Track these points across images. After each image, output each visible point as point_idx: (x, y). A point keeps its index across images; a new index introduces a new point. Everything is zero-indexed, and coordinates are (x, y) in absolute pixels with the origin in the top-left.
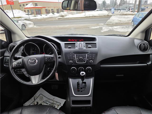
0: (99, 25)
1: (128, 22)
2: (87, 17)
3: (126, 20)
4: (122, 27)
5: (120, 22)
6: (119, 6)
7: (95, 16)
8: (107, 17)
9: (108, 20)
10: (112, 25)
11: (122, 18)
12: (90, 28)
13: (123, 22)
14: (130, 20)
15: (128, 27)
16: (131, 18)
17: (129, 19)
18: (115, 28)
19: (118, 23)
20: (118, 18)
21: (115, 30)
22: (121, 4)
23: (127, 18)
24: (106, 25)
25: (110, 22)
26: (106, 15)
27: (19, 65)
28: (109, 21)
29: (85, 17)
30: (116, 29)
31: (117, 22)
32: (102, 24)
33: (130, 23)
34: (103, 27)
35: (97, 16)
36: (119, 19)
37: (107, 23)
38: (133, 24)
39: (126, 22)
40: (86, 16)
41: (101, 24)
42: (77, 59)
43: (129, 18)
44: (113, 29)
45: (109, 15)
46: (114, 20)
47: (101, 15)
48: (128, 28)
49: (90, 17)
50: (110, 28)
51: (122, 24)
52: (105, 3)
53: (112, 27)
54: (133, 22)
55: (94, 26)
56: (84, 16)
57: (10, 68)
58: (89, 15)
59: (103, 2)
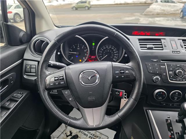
0: (134, 16)
1: (174, 12)
2: (117, 4)
3: (172, 10)
4: (166, 19)
5: (163, 11)
7: (128, 4)
8: (144, 5)
9: (146, 9)
10: (153, 16)
11: (167, 6)
12: (122, 19)
13: (168, 12)
14: (177, 10)
15: (174, 19)
16: (179, 7)
17: (175, 9)
18: (157, 21)
19: (160, 13)
20: (160, 7)
21: (157, 22)
23: (173, 7)
24: (143, 16)
25: (150, 12)
26: (143, 2)
27: (59, 84)
28: (148, 10)
30: (159, 21)
31: (159, 11)
32: (139, 14)
33: (177, 14)
34: (140, 18)
36: (163, 8)
37: (145, 13)
38: (182, 15)
39: (171, 12)
41: (137, 14)
42: (171, 73)
43: (176, 7)
44: (155, 21)
45: (147, 2)
46: (155, 10)
47: (136, 2)
48: (174, 21)
49: (121, 4)
50: (150, 19)
51: (166, 15)
53: (153, 19)
54: (182, 13)
55: (128, 17)
56: (114, 3)
57: (41, 88)
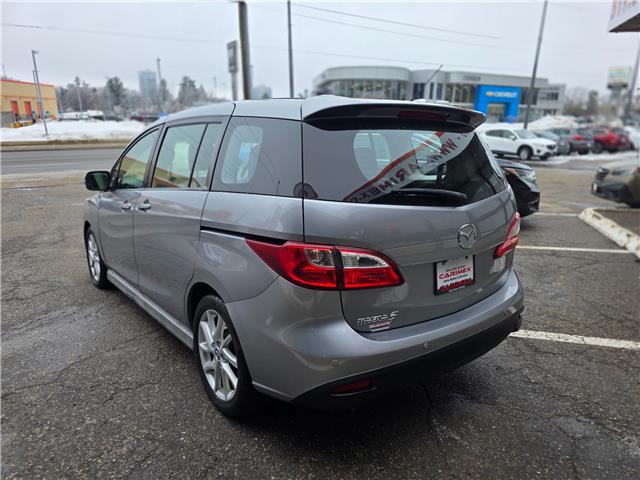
6: (178, 103)
22: (186, 98)
29: (51, 143)
35: (103, 142)
40: (53, 138)
52: (119, 86)
58: (66, 134)
59: (110, 82)
